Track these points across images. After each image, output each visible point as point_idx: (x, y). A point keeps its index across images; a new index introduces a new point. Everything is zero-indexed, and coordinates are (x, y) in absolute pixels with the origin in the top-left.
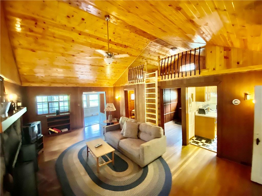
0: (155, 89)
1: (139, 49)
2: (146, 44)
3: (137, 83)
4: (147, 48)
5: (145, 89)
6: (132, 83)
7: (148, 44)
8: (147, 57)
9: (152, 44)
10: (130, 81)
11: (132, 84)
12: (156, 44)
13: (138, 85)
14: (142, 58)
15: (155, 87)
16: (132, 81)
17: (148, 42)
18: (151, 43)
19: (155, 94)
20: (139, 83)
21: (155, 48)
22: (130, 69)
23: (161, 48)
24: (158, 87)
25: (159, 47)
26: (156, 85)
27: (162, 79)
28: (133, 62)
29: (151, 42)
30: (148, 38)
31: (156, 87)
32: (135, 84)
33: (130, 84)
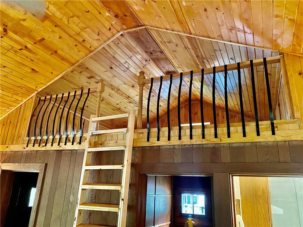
0: (121, 171)
1: (84, 41)
2: (109, 34)
3: (56, 147)
4: (107, 49)
5: (84, 168)
6: (37, 145)
7: (114, 35)
8: (102, 76)
9: (123, 39)
10: (33, 138)
11: (36, 148)
12: (133, 44)
13: (59, 152)
14: (89, 75)
15: (121, 163)
16: (39, 138)
17: (114, 31)
18: (122, 35)
19: (118, 192)
20: (63, 147)
21: (130, 58)
22: (43, 98)
23: (144, 63)
24: (133, 165)
25: (139, 57)
26: (128, 158)
27: (148, 140)
28: (57, 78)
29: (121, 33)
30: (116, 16)
31: (125, 163)
32: (49, 147)
33: (30, 148)
